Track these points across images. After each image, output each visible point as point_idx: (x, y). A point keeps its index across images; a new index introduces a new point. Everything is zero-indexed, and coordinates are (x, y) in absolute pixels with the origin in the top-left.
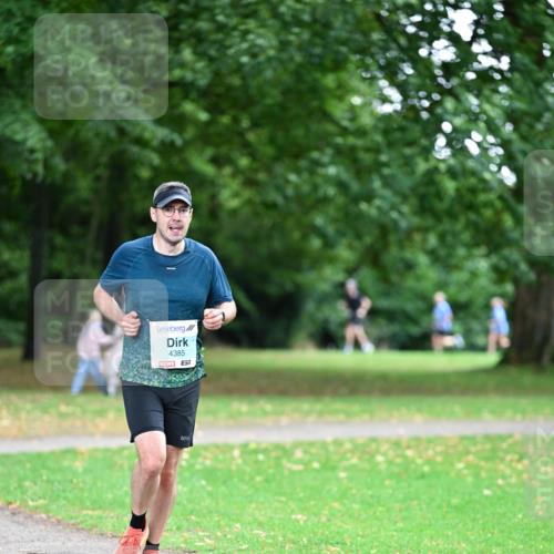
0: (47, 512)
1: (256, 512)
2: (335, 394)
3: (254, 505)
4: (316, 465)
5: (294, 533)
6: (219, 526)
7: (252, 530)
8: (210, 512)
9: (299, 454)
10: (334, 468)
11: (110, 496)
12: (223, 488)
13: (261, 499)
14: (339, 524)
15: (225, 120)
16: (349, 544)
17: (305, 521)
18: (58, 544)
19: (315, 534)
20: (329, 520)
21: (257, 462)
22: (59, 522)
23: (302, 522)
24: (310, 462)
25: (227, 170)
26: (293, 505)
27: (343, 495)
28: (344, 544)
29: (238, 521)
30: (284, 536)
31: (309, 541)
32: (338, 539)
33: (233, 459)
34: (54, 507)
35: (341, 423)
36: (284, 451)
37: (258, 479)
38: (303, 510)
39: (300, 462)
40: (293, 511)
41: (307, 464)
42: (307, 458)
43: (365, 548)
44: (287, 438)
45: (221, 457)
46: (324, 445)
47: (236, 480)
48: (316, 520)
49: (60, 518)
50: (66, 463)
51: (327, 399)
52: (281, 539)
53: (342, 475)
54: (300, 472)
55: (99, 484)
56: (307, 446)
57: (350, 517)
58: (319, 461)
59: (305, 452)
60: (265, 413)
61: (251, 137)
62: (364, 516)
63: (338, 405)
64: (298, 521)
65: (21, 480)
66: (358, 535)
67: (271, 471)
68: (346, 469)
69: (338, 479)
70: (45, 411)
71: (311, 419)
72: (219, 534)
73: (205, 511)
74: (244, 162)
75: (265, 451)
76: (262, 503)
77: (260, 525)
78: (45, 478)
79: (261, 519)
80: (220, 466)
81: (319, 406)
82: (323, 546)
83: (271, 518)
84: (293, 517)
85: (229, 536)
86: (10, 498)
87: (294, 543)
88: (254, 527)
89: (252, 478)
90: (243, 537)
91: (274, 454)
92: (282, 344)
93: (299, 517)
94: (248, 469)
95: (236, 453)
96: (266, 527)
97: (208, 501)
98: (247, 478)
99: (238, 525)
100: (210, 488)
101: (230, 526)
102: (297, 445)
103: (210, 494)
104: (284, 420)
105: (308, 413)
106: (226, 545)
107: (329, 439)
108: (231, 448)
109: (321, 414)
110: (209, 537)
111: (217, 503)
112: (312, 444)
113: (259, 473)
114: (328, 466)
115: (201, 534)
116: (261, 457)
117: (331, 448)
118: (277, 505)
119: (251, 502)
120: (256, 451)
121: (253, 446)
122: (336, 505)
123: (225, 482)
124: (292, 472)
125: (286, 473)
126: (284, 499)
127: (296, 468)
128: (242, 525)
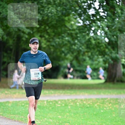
0: (3, 115)
1: (50, 115)
2: (68, 89)
3: (49, 114)
4: (63, 105)
5: (58, 120)
6: (41, 119)
7: (49, 120)
8: (39, 116)
9: (59, 103)
10: (67, 106)
11: (17, 112)
12: (42, 110)
13: (51, 113)
14: (69, 118)
15: (43, 27)
16: (71, 123)
17: (61, 118)
18: (5, 123)
19: (63, 120)
20: (66, 117)
21: (50, 104)
22: (5, 118)
23: (60, 118)
24: (62, 104)
25: (43, 38)
26: (58, 114)
27: (69, 112)
28: (70, 123)
29: (46, 118)
30: (56, 121)
31: (62, 122)
32: (68, 122)
33: (45, 104)
34: (4, 114)
35: (69, 95)
36: (56, 102)
37: (50, 108)
38: (60, 115)
39: (59, 104)
40: (58, 116)
41: (61, 105)
42: (61, 103)
43: (75, 124)
44: (57, 99)
45: (42, 103)
46: (65, 100)
47: (45, 108)
48: (63, 117)
49: (5, 117)
50: (7, 105)
51: (66, 90)
52: (55, 122)
53: (69, 107)
54: (60, 107)
55: (14, 109)
56: (61, 101)
57: (71, 117)
58: (64, 104)
59: (61, 102)
60: (52, 93)
61: (49, 31)
62: (74, 116)
63: (68, 91)
64: (59, 118)
66: (73, 121)
67: (53, 106)
68: (70, 106)
69: (68, 108)
70: (2, 93)
71: (62, 94)
72: (41, 120)
73: (38, 115)
74: (47, 37)
75: (52, 102)
76: (51, 114)
77: (51, 118)
78: (2, 108)
79: (51, 117)
80: (42, 105)
81: (64, 92)
82: (65, 123)
83: (53, 117)
84: (58, 117)
85: (44, 121)
87: (58, 122)
88: (49, 119)
89: (49, 108)
90: (47, 121)
91: (54, 102)
92: (56, 78)
93: (60, 117)
94: (48, 106)
95: (45, 102)
96: (52, 119)
97: (39, 113)
98: (48, 108)
99: (46, 119)
100: (39, 110)
101: (44, 119)
102: (59, 100)
104: (56, 95)
105: (62, 93)
106: (43, 123)
107: (66, 99)
108: (44, 101)
109: (64, 93)
110: (39, 121)
111: (41, 114)
112: (62, 100)
113: (50, 107)
114: (66, 105)
115: (37, 120)
116: (51, 103)
117: (67, 101)
118: (54, 114)
119: (49, 113)
120: (50, 102)
121: (49, 101)
122: (68, 114)
123: (43, 109)
124: (58, 107)
125: (57, 107)
126: (56, 113)
128: (47, 118)
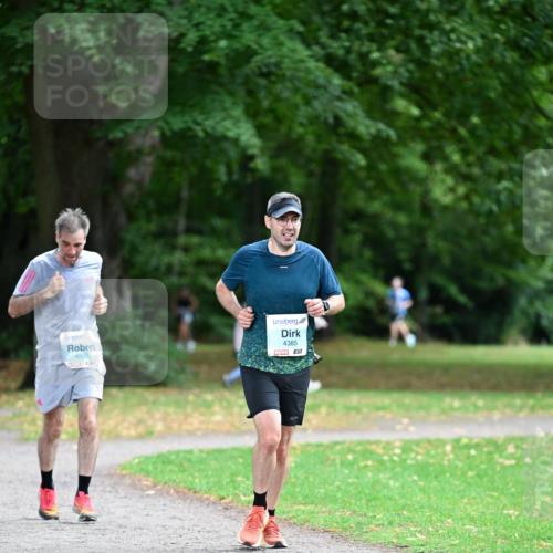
1: (468, 507)
2: (548, 389)
3: (465, 500)
5: (505, 528)
6: (431, 521)
7: (464, 525)
8: (422, 507)
9: (511, 449)
11: (322, 491)
12: (435, 483)
13: (473, 494)
17: (517, 516)
19: (527, 529)
21: (469, 457)
23: (513, 517)
24: (522, 457)
25: (439, 166)
26: (505, 501)
29: (450, 516)
30: (496, 531)
31: (521, 536)
32: (550, 534)
33: (445, 454)
36: (498, 447)
37: (470, 474)
38: (515, 505)
39: (512, 457)
40: (505, 506)
41: (519, 460)
42: (519, 453)
44: (500, 433)
45: (433, 452)
47: (448, 475)
48: (528, 515)
51: (539, 395)
52: (493, 534)
54: (512, 466)
55: (311, 479)
56: (519, 441)
59: (517, 447)
60: (478, 409)
63: (550, 400)
64: (510, 516)
65: (233, 475)
67: (483, 466)
71: (523, 414)
72: (431, 529)
73: (416, 506)
74: (456, 158)
75: (477, 446)
76: (474, 498)
77: (472, 520)
79: (473, 513)
80: (431, 461)
81: (531, 401)
82: (535, 541)
83: (483, 513)
84: (505, 512)
85: (441, 531)
86: (223, 494)
87: (506, 538)
88: (466, 522)
89: (464, 473)
90: (455, 532)
91: (486, 449)
93: (511, 512)
94: (460, 465)
95: (448, 448)
96: (478, 523)
97: (420, 496)
98: (459, 473)
99: (449, 520)
100: (421, 484)
101: (442, 521)
102: (509, 440)
103: (422, 489)
104: (497, 416)
105: (520, 409)
106: (437, 540)
107: (541, 434)
108: (443, 443)
109: (533, 409)
110: (420, 532)
111: (429, 498)
112: (522, 439)
113: (471, 468)
115: (412, 529)
116: (473, 452)
118: (489, 500)
119: (463, 497)
120: (468, 447)
121: (465, 441)
123: (436, 477)
124: (504, 467)
125: (498, 468)
126: (496, 494)
127: (508, 463)
128: (453, 520)
